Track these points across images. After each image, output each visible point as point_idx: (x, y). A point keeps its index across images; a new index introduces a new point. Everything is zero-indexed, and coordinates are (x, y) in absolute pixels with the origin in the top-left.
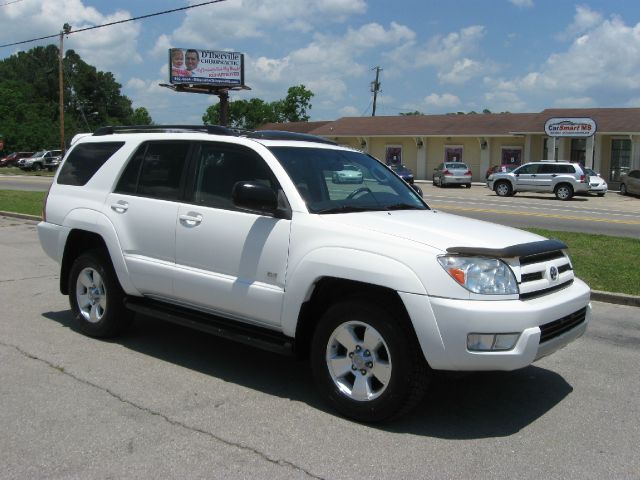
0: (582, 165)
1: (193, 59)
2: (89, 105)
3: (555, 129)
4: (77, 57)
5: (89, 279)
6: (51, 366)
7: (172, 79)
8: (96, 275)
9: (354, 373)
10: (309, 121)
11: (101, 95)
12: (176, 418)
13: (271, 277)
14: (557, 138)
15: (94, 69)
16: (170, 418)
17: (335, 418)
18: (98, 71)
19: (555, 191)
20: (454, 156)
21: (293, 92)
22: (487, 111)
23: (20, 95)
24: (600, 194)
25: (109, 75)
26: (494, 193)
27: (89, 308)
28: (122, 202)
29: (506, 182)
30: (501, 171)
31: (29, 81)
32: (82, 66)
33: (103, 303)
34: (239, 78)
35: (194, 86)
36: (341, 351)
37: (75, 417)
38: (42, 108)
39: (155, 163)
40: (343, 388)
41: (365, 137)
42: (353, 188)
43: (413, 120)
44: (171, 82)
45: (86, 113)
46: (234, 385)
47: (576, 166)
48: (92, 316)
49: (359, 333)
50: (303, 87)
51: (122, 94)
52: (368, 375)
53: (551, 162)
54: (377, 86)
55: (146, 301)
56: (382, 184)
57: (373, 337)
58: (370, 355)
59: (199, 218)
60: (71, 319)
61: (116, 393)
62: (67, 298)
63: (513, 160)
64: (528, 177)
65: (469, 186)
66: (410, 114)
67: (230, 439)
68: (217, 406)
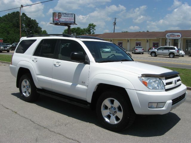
0: (177, 47)
1: (60, 15)
2: (29, 29)
3: (169, 36)
4: (26, 15)
5: (25, 83)
6: (13, 111)
7: (53, 21)
8: (28, 82)
9: (110, 115)
10: (95, 34)
11: (33, 26)
12: (52, 130)
13: (83, 83)
14: (170, 39)
15: (30, 18)
16: (50, 129)
17: (104, 129)
18: (32, 19)
19: (169, 55)
20: (138, 44)
21: (90, 25)
22: (148, 31)
23: (8, 26)
24: (183, 56)
25: (35, 21)
26: (151, 56)
27: (25, 92)
28: (35, 59)
29: (154, 52)
30: (152, 49)
31: (11, 22)
32: (27, 18)
33: (30, 90)
34: (73, 21)
35: (60, 24)
36: (106, 108)
37: (19, 129)
38: (15, 30)
39: (48, 47)
40: (107, 120)
41: (111, 39)
42: (109, 54)
43: (126, 34)
44: (53, 22)
45: (28, 31)
46: (71, 118)
47: (175, 47)
48: (26, 95)
49: (112, 102)
50: (93, 24)
51: (39, 26)
52: (115, 115)
53: (168, 46)
54: (115, 24)
55: (43, 90)
56: (119, 53)
57: (117, 103)
58: (115, 109)
59: (60, 64)
60: (20, 95)
61: (33, 121)
62: (18, 89)
63: (156, 46)
64: (161, 51)
65: (143, 53)
66: (125, 32)
67: (70, 137)
68: (66, 125)
